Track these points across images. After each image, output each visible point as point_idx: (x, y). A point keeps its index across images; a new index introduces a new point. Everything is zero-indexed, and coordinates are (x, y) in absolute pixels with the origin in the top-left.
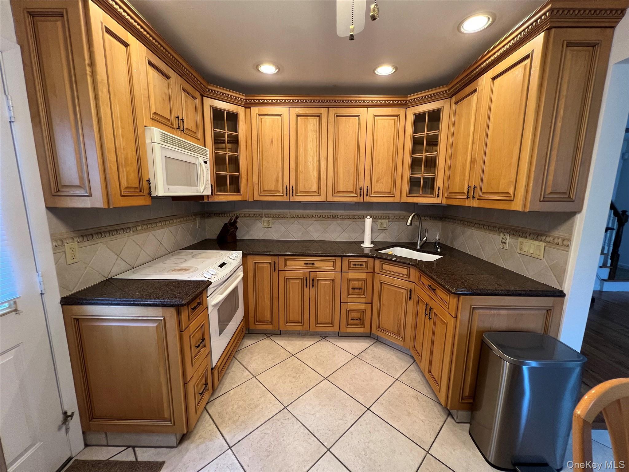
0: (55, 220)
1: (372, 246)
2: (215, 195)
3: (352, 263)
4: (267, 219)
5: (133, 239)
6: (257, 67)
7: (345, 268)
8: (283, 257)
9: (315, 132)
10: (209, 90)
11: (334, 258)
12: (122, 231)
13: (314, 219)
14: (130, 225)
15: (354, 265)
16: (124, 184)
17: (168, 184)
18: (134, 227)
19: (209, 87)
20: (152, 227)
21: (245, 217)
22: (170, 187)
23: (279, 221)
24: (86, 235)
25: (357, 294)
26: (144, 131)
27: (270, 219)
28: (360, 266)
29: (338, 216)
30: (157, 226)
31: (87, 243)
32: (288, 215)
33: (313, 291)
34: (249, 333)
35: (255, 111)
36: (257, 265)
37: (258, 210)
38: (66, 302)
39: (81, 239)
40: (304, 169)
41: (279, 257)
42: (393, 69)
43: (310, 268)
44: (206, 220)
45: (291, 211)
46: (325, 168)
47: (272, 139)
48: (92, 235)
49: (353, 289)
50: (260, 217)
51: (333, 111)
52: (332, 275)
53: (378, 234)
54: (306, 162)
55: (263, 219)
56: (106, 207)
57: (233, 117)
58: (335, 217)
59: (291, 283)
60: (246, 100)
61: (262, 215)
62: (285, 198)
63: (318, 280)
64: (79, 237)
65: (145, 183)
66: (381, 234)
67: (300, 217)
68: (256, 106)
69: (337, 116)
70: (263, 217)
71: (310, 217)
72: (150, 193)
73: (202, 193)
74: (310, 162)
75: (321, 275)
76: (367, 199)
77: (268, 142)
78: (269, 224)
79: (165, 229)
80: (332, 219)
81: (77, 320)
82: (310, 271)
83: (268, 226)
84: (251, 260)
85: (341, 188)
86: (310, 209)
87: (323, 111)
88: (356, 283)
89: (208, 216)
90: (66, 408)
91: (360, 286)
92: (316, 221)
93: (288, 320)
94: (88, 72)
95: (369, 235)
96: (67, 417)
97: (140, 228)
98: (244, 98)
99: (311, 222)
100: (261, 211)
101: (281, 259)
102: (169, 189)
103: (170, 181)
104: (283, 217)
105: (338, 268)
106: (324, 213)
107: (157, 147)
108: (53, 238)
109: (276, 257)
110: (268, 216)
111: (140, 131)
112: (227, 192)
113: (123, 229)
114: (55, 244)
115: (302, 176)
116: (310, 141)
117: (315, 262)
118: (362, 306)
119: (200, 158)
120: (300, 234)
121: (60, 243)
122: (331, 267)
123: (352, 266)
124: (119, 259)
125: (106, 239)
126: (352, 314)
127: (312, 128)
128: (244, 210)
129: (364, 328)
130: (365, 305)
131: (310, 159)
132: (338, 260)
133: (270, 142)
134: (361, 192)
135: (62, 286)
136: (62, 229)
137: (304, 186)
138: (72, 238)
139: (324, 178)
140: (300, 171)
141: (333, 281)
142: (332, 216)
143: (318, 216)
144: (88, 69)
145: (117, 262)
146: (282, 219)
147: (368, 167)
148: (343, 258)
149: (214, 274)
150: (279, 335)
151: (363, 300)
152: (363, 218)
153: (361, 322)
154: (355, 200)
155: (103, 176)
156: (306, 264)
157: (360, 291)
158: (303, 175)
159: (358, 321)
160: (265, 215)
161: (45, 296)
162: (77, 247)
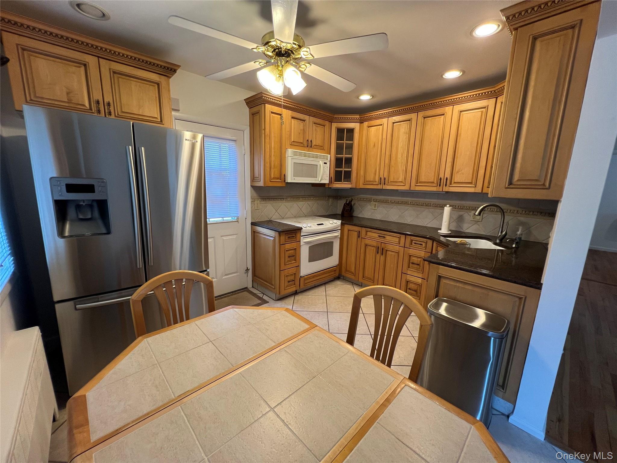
0: (253, 191)
1: (450, 232)
2: (333, 183)
3: (414, 242)
4: (374, 203)
5: (285, 204)
6: (358, 98)
7: (407, 245)
8: (365, 229)
9: (405, 134)
10: (335, 118)
11: (399, 235)
12: (279, 199)
13: (410, 206)
14: (284, 197)
15: (414, 243)
16: (272, 176)
17: (294, 176)
18: (286, 198)
19: (335, 116)
20: (296, 200)
21: (360, 200)
22: (295, 178)
23: (383, 205)
24: (263, 199)
25: (416, 269)
26: (285, 152)
27: (377, 203)
28: (420, 245)
29: (430, 204)
30: (299, 200)
31: (263, 202)
32: (390, 201)
33: (382, 258)
34: (343, 279)
35: (366, 124)
36: (349, 231)
37: (369, 196)
38: (253, 224)
39: (261, 200)
40: (395, 164)
41: (363, 228)
42: (460, 73)
43: (382, 240)
44: (338, 201)
45: (392, 198)
46: (411, 163)
47: (375, 143)
48: (266, 199)
49: (413, 263)
50: (370, 201)
51: (421, 114)
52: (397, 248)
53: (470, 225)
54: (396, 158)
55: (372, 203)
56: (264, 186)
57: (351, 131)
58: (428, 205)
59: (369, 248)
60: (360, 118)
61: (371, 199)
62: (379, 187)
63: (387, 250)
64: (260, 199)
65: (283, 176)
66: (474, 226)
67: (398, 203)
68: (367, 120)
69: (424, 118)
70: (371, 201)
71: (406, 203)
72: (285, 181)
73: (320, 181)
74: (400, 158)
75: (390, 247)
76: (446, 189)
77: (372, 145)
78: (375, 207)
79: (305, 202)
80: (425, 207)
81: (254, 232)
82: (382, 242)
83: (374, 209)
84: (347, 227)
85: (423, 178)
86: (407, 197)
87: (413, 116)
88: (415, 259)
89: (340, 198)
90: (248, 267)
91: (418, 263)
92: (411, 208)
93: (365, 276)
94: (263, 133)
95: (445, 222)
96: (247, 270)
97: (289, 199)
98: (359, 117)
99: (407, 207)
100: (371, 196)
101: (364, 230)
102: (294, 179)
103: (295, 175)
104: (386, 202)
105: (402, 244)
106: (418, 201)
107: (290, 158)
108: (252, 198)
109: (360, 228)
110: (376, 201)
111: (283, 151)
112: (341, 182)
113: (280, 199)
114: (252, 200)
115: (392, 170)
116: (401, 142)
117: (385, 236)
118: (420, 281)
119: (320, 161)
120: (397, 217)
121: (253, 200)
122: (397, 242)
123: (413, 244)
124: (277, 212)
125: (271, 202)
126: (410, 284)
127: (404, 131)
128: (361, 196)
129: (419, 300)
130: (422, 280)
131: (399, 156)
132: (403, 237)
133: (373, 145)
134: (440, 183)
135: (252, 218)
136: (255, 195)
137: (394, 177)
138: (258, 199)
139: (409, 171)
140: (391, 165)
141: (398, 253)
142: (424, 204)
143: (413, 203)
144: (263, 131)
145: (275, 214)
146: (384, 203)
147: (450, 160)
148: (406, 236)
149: (309, 226)
150: (360, 286)
151: (420, 276)
152: (442, 207)
153: (417, 293)
154: (434, 189)
155: (264, 173)
156: (379, 236)
157: (418, 267)
158: (394, 169)
159: (414, 293)
160: (373, 200)
161: (246, 219)
162: (259, 203)
